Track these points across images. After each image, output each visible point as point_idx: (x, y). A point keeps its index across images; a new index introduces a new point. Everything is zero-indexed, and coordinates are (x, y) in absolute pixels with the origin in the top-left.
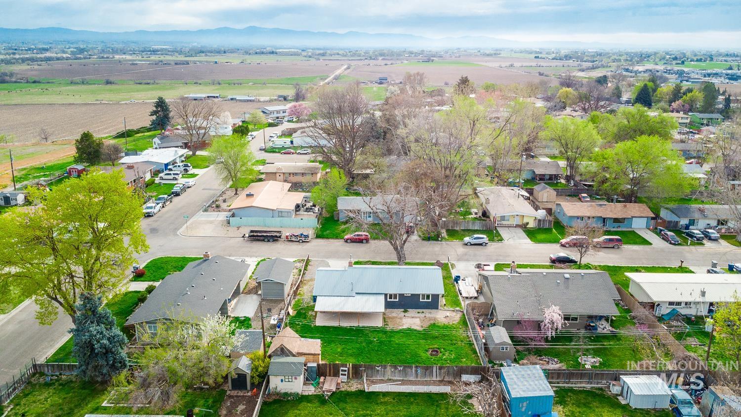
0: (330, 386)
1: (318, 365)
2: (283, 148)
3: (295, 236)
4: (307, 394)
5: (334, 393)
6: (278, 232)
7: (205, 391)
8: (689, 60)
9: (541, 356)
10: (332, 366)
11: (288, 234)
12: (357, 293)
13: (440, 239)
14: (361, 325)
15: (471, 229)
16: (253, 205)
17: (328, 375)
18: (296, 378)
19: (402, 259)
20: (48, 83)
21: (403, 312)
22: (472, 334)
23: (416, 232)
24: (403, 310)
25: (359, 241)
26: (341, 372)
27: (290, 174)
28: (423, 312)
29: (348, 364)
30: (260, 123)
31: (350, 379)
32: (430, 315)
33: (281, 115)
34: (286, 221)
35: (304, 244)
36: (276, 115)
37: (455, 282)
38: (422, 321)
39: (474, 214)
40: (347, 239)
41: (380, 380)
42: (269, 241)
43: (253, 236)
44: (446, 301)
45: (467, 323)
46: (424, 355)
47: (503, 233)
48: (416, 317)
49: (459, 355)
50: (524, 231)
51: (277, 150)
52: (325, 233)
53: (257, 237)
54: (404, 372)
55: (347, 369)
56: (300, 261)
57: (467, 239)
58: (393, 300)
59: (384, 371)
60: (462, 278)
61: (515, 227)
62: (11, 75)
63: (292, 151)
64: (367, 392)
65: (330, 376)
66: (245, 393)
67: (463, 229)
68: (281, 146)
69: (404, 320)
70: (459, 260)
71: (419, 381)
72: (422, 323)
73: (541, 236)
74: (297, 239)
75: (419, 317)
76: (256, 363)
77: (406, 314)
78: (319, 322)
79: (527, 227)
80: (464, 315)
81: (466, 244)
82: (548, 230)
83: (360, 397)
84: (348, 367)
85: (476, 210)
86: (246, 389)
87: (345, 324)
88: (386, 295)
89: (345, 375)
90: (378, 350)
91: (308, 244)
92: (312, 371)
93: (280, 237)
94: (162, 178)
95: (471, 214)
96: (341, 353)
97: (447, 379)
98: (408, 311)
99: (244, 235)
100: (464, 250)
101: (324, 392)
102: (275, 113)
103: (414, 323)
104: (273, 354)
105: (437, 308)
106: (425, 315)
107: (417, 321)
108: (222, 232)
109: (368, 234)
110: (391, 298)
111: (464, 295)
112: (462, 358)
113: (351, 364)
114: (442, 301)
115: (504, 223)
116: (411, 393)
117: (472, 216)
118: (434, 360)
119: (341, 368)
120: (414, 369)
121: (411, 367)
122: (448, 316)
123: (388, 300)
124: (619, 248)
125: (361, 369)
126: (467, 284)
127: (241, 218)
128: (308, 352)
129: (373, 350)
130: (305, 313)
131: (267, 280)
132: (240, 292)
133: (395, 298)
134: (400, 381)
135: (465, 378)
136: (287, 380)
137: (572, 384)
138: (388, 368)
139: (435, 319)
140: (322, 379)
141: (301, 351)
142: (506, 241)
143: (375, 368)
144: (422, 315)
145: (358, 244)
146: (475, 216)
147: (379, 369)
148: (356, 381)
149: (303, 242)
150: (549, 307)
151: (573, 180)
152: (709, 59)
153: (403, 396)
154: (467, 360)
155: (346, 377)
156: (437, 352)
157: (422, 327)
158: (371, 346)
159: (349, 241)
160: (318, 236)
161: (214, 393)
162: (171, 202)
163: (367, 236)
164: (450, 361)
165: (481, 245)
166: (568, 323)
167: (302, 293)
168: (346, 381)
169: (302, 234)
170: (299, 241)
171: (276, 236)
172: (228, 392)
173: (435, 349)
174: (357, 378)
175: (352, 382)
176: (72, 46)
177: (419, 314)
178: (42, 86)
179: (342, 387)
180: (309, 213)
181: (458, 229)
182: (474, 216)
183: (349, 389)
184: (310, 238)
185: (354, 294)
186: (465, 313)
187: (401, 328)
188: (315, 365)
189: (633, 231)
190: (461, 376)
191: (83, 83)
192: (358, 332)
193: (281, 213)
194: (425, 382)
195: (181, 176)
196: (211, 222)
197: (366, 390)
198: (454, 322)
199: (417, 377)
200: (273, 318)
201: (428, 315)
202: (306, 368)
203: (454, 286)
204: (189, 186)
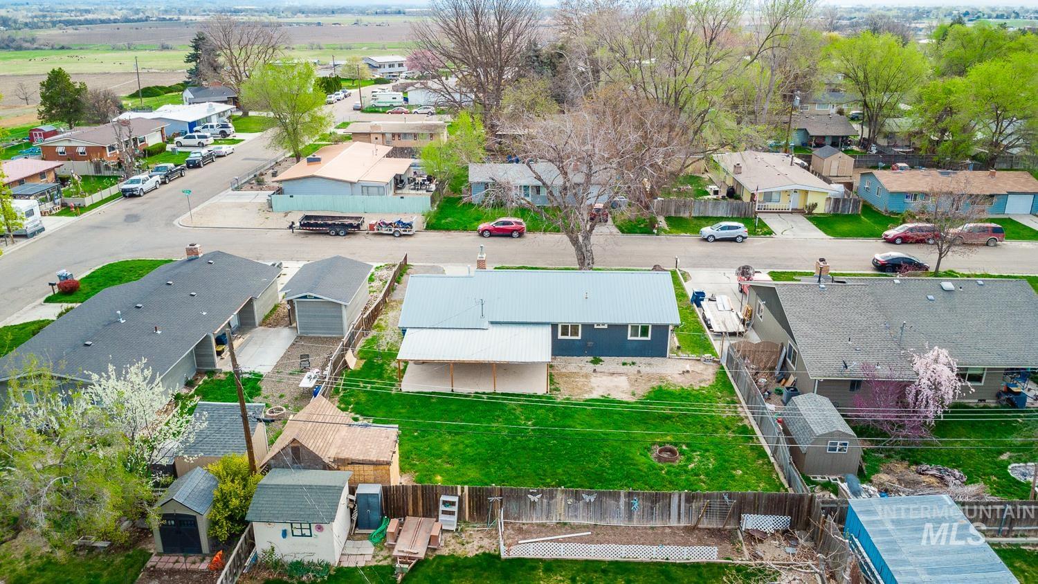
0: (413, 542)
1: (386, 491)
2: (392, 106)
3: (387, 225)
4: (352, 565)
5: (420, 563)
6: (357, 218)
7: (97, 556)
8: (986, 16)
9: (917, 463)
10: (419, 493)
11: (373, 222)
12: (492, 323)
13: (655, 231)
14: (500, 390)
15: (711, 215)
16: (315, 174)
17: (411, 512)
18: (320, 528)
19: (587, 261)
20: (81, 49)
21: (592, 362)
22: (747, 410)
23: (610, 219)
24: (590, 358)
25: (504, 233)
26: (442, 508)
27: (393, 135)
28: (633, 363)
29: (459, 487)
30: (361, 79)
31: (465, 522)
32: (648, 370)
33: (396, 69)
34: (374, 200)
35: (403, 239)
36: (387, 69)
37: (694, 305)
38: (634, 382)
39: (712, 193)
40: (484, 231)
41: (538, 525)
42: (337, 234)
43: (309, 225)
44: (679, 341)
45: (732, 387)
46: (643, 459)
47: (771, 222)
48: (620, 374)
49: (725, 461)
50: (810, 219)
51: (381, 110)
52: (443, 221)
53: (314, 226)
54: (599, 508)
55: (456, 499)
56: (388, 267)
57: (707, 230)
58: (569, 337)
59: (549, 505)
60: (708, 295)
61: (791, 213)
62: (33, 40)
63: (405, 110)
64: (506, 560)
65: (415, 514)
66: (194, 563)
67: (697, 215)
68: (388, 105)
69: (593, 379)
70: (695, 266)
71: (635, 528)
72: (632, 385)
73: (846, 227)
74: (391, 230)
75: (627, 375)
76: (228, 487)
77: (598, 367)
78: (410, 384)
79: (814, 212)
80: (722, 368)
81: (706, 240)
82: (853, 218)
83: (486, 574)
84: (459, 493)
85: (715, 187)
86: (199, 550)
87: (466, 387)
88: (554, 326)
89: (452, 513)
90: (535, 449)
91: (410, 239)
92: (369, 506)
93: (358, 227)
94: (180, 144)
95: (707, 193)
96: (450, 456)
97: (705, 524)
98: (601, 361)
99: (293, 223)
100: (701, 248)
101: (395, 560)
102: (387, 67)
103: (617, 387)
104: (272, 462)
105: (663, 354)
106: (638, 368)
107: (623, 382)
108: (254, 220)
109: (520, 220)
110: (565, 333)
111: (716, 328)
112: (734, 469)
113: (466, 487)
114: (673, 341)
115: (771, 205)
116: (617, 562)
117: (709, 197)
118: (668, 473)
119: (443, 498)
120: (623, 500)
121: (616, 496)
122: (688, 372)
123: (560, 337)
124: (996, 245)
125: (492, 499)
126: (721, 308)
127: (292, 196)
128: (361, 458)
129: (524, 448)
130: (382, 365)
131: (305, 297)
132: (255, 323)
133: (575, 333)
134: (587, 527)
135: (751, 521)
136: (297, 532)
137: (1016, 536)
138: (559, 496)
139: (661, 378)
140: (393, 525)
141: (343, 455)
142: (779, 235)
143: (526, 495)
144: (632, 370)
145: (504, 239)
146: (715, 197)
147: (536, 498)
148: (479, 526)
149: (401, 235)
150: (922, 351)
151: (875, 143)
152: (1013, 15)
153: (596, 572)
154: (745, 473)
155: (454, 518)
156: (673, 452)
157: (634, 395)
158: (519, 438)
159: (487, 234)
160: (430, 227)
161: (119, 560)
162: (182, 176)
163: (520, 224)
164: (707, 475)
165: (733, 240)
166: (973, 387)
167: (383, 324)
168: (454, 528)
169: (399, 222)
170: (393, 235)
171: (351, 226)
172: (154, 560)
173: (668, 446)
174: (483, 520)
175: (470, 530)
176: (124, 6)
177: (625, 367)
178: (72, 53)
179: (442, 544)
180: (420, 192)
181: (686, 215)
182: (712, 196)
183: (460, 552)
184: (414, 229)
185: (486, 325)
186: (724, 365)
187: (587, 396)
188: (376, 489)
189: (1009, 218)
190: (740, 518)
191: (129, 48)
192: (492, 406)
193: (366, 188)
194: (650, 532)
195: (211, 140)
196: (242, 206)
197: (504, 556)
198: (702, 385)
199: (630, 517)
200: (308, 374)
201: (645, 369)
202: (353, 498)
203: (693, 311)
204: (221, 154)
